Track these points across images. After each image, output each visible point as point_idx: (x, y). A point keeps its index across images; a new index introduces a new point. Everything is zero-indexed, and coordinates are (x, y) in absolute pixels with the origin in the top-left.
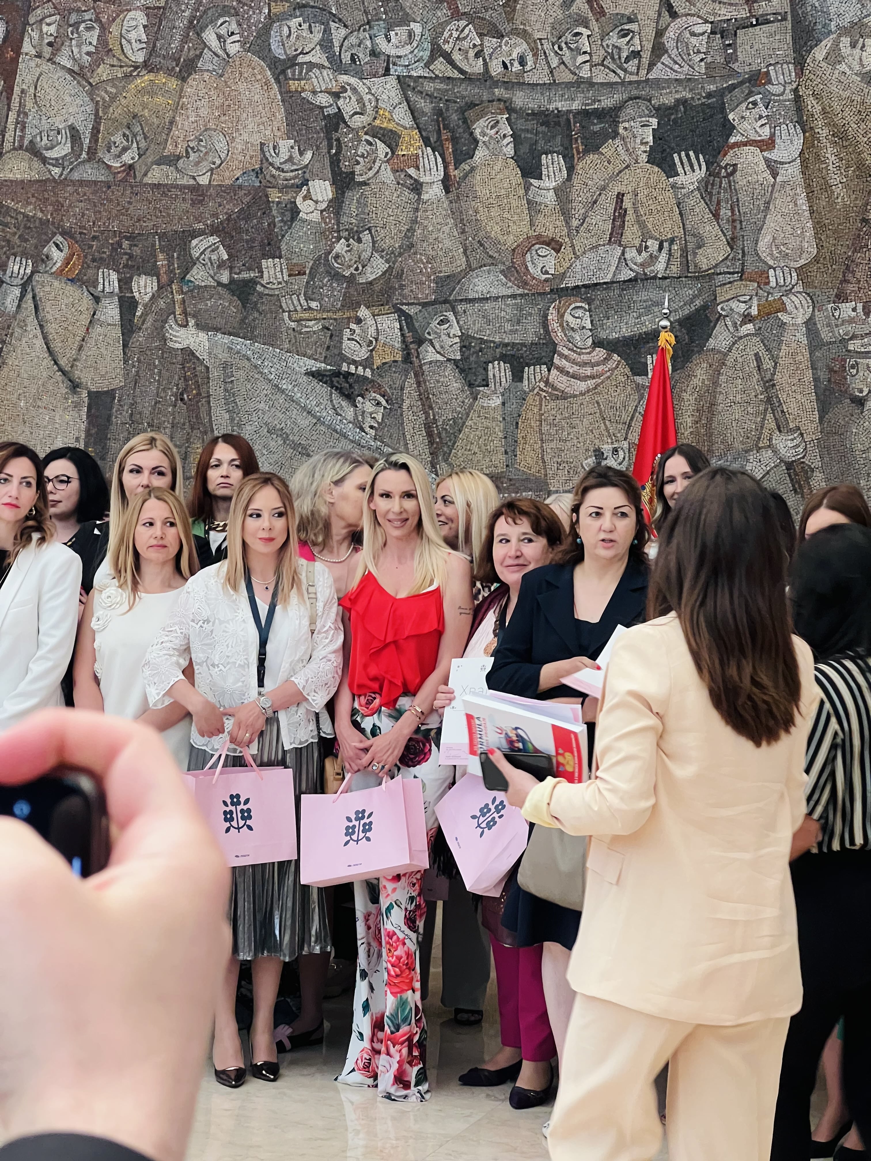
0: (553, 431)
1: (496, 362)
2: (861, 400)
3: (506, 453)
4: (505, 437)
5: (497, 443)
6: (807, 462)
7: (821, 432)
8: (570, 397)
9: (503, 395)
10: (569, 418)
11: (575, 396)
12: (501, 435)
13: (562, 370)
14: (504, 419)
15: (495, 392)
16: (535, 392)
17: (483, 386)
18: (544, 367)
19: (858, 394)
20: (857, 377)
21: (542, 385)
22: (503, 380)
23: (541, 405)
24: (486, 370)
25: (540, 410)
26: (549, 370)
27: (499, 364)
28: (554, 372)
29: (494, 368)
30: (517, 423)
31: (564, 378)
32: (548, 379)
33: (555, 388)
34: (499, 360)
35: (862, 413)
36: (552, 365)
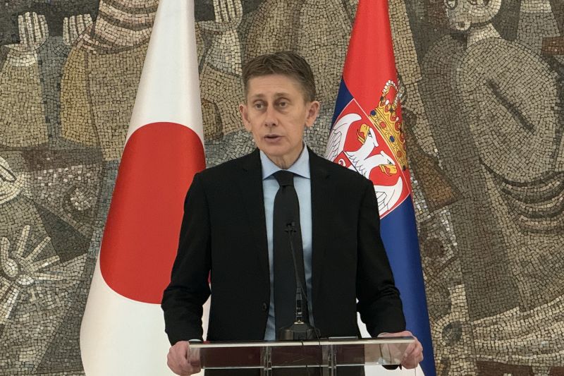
0: (104, 91)
1: (28, 14)
2: (463, 35)
3: (48, 120)
4: (45, 102)
5: (36, 109)
6: (408, 108)
7: (422, 74)
8: (122, 50)
9: (39, 52)
10: (123, 74)
11: (128, 49)
12: (39, 100)
13: (110, 19)
14: (42, 80)
15: (28, 49)
16: (79, 47)
17: (13, 43)
18: (88, 17)
19: (458, 29)
20: (456, 9)
21: (87, 37)
22: (38, 34)
23: (87, 62)
24: (16, 23)
25: (87, 67)
26: (94, 20)
27: (31, 15)
28: (101, 22)
29: (25, 20)
30: (59, 84)
31: (113, 28)
32: (93, 30)
33: (103, 41)
34: (31, 11)
35: (465, 49)
36: (97, 14)
